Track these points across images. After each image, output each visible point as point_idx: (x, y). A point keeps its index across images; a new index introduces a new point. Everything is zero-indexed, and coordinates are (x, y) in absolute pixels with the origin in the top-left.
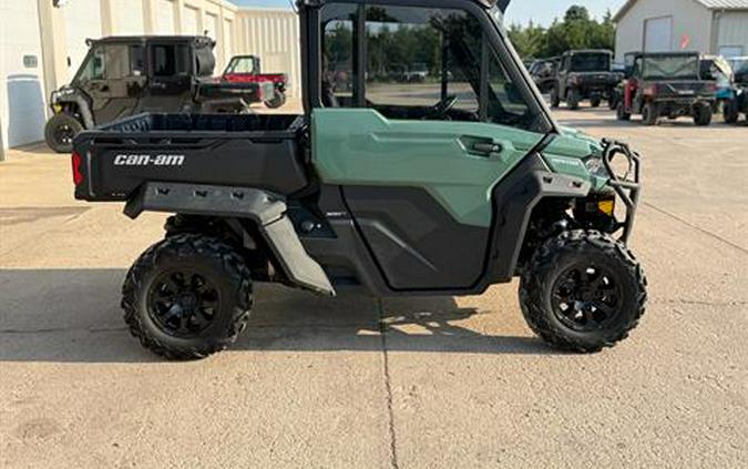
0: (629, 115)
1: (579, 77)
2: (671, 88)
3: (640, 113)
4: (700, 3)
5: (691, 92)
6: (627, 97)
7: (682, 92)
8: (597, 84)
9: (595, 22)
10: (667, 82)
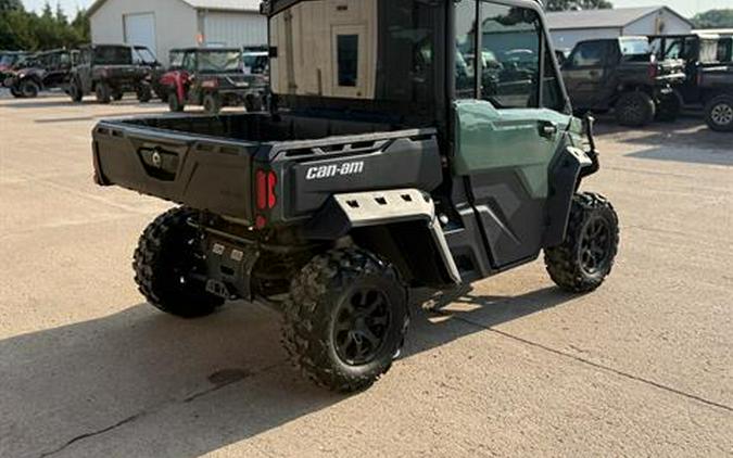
0: (182, 108)
1: (108, 71)
2: (230, 81)
3: (201, 104)
4: (185, 3)
5: (246, 84)
6: (180, 90)
7: (239, 84)
8: (125, 78)
9: (34, 15)
10: (225, 75)
